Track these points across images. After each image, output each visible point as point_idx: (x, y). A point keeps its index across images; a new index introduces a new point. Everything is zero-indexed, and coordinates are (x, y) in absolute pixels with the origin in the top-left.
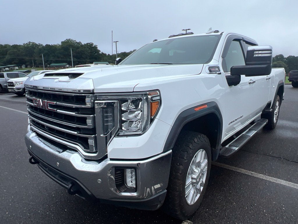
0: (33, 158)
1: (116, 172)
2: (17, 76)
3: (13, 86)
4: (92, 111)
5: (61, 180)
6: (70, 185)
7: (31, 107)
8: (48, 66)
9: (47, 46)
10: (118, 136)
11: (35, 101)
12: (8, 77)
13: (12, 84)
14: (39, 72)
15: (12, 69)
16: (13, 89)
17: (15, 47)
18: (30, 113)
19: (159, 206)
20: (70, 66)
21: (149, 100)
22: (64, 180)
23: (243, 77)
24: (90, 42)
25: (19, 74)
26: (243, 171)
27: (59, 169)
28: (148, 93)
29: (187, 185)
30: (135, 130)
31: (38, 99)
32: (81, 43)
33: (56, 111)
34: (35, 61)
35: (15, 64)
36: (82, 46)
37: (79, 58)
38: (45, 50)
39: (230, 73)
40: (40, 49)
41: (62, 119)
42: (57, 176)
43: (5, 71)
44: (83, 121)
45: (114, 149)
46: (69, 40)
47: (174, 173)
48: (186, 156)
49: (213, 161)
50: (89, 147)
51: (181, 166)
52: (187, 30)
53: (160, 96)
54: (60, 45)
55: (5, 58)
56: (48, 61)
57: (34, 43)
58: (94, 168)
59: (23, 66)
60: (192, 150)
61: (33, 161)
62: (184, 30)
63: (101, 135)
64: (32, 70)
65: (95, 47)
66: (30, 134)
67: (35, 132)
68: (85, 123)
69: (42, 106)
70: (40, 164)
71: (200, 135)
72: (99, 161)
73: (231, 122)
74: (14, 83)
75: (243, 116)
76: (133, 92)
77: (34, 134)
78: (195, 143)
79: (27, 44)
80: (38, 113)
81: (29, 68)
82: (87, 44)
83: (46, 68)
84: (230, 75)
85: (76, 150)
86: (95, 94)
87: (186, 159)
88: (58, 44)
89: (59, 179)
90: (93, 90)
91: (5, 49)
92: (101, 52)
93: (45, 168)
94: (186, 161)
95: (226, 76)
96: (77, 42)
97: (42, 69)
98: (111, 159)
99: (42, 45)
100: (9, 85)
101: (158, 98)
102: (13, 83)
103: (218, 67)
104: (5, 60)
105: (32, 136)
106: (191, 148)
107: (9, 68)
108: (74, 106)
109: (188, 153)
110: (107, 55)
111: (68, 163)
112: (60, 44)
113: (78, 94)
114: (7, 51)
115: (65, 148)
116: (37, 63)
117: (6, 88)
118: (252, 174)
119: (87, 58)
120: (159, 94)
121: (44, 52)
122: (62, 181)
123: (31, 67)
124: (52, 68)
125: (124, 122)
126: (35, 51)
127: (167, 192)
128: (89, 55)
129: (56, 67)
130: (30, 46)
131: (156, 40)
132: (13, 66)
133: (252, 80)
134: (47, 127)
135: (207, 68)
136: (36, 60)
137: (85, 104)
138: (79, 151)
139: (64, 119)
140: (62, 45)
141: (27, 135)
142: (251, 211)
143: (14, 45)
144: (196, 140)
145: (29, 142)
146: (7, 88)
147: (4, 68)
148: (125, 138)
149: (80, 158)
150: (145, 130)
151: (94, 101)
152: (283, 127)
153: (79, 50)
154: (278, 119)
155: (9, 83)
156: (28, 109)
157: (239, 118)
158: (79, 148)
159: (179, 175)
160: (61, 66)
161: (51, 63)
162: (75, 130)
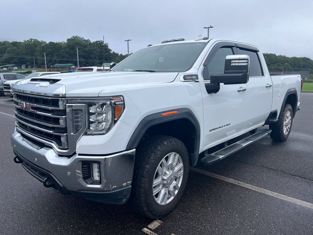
0: (17, 157)
1: (82, 165)
2: (14, 78)
3: (9, 88)
4: (64, 112)
5: (39, 176)
6: (46, 179)
7: (18, 110)
8: (52, 66)
9: (51, 44)
10: (86, 134)
11: (20, 104)
12: (5, 79)
13: (8, 87)
14: (39, 74)
15: (10, 69)
16: (9, 92)
17: (15, 44)
18: (16, 115)
19: (124, 200)
20: (76, 66)
21: (112, 104)
22: (42, 176)
23: (222, 85)
24: (99, 40)
25: (17, 76)
26: (231, 181)
27: (37, 164)
28: (111, 98)
29: (155, 184)
30: (100, 130)
31: (22, 102)
32: (89, 40)
33: (36, 113)
34: (36, 60)
35: (15, 64)
36: (91, 44)
37: (87, 59)
38: (48, 48)
39: (210, 81)
40: (43, 48)
41: (42, 120)
42: (37, 173)
43: (3, 71)
44: (57, 121)
45: (81, 146)
46: (76, 37)
47: (141, 172)
48: (153, 156)
49: (192, 166)
50: (61, 145)
51: (147, 165)
52: (209, 28)
53: (124, 101)
54: (65, 43)
55: (3, 56)
56: (51, 60)
57: (36, 40)
58: (65, 162)
59: (23, 66)
60: (160, 152)
61: (17, 160)
62: (206, 28)
63: (71, 134)
64: (33, 71)
65: (106, 46)
66: (15, 135)
67: (20, 132)
68: (58, 123)
69: (25, 109)
70: (24, 163)
71: (172, 139)
72: (69, 157)
73: (214, 129)
74: (11, 85)
75: (230, 124)
76: (98, 97)
77: (19, 135)
78: (164, 146)
79: (28, 41)
80: (23, 114)
81: (29, 69)
82: (97, 42)
83: (48, 69)
84: (210, 82)
85: (51, 147)
86: (67, 98)
87: (153, 159)
88: (63, 42)
89: (38, 175)
90: (65, 95)
91: (3, 47)
92: (112, 51)
93: (27, 167)
94: (153, 161)
95: (205, 84)
96: (85, 40)
97: (44, 70)
98: (79, 155)
99: (45, 42)
100: (5, 88)
101: (122, 103)
102: (9, 85)
103: (197, 76)
104: (3, 58)
105: (17, 136)
106: (159, 149)
107: (7, 68)
108: (50, 108)
109: (155, 153)
110: (119, 55)
111: (43, 158)
112: (66, 41)
113: (53, 98)
114: (5, 49)
115: (42, 145)
116: (39, 63)
117: (1, 91)
118: (239, 184)
119: (95, 58)
120: (122, 100)
121: (47, 50)
122: (41, 176)
123: (32, 68)
124: (56, 69)
125: (92, 122)
126: (37, 49)
127: (132, 188)
128: (99, 54)
129: (60, 67)
130: (32, 44)
131: (150, 45)
132: (12, 66)
133: (243, 87)
134: (29, 127)
135: (182, 76)
136: (38, 60)
137: (58, 106)
138: (54, 148)
139: (43, 120)
140: (67, 43)
141: (13, 135)
142: (223, 215)
143: (14, 42)
144: (165, 143)
145: (14, 142)
146: (3, 91)
147: (2, 68)
148: (91, 136)
149: (55, 154)
150: (108, 130)
151: (66, 104)
152: (296, 140)
153: (87, 49)
154: (290, 131)
155: (5, 85)
156: (15, 112)
157: (225, 126)
158: (54, 145)
159: (145, 173)
160: (66, 67)
161: (55, 63)
162: (51, 129)
